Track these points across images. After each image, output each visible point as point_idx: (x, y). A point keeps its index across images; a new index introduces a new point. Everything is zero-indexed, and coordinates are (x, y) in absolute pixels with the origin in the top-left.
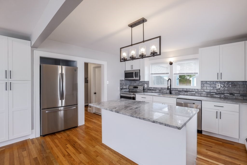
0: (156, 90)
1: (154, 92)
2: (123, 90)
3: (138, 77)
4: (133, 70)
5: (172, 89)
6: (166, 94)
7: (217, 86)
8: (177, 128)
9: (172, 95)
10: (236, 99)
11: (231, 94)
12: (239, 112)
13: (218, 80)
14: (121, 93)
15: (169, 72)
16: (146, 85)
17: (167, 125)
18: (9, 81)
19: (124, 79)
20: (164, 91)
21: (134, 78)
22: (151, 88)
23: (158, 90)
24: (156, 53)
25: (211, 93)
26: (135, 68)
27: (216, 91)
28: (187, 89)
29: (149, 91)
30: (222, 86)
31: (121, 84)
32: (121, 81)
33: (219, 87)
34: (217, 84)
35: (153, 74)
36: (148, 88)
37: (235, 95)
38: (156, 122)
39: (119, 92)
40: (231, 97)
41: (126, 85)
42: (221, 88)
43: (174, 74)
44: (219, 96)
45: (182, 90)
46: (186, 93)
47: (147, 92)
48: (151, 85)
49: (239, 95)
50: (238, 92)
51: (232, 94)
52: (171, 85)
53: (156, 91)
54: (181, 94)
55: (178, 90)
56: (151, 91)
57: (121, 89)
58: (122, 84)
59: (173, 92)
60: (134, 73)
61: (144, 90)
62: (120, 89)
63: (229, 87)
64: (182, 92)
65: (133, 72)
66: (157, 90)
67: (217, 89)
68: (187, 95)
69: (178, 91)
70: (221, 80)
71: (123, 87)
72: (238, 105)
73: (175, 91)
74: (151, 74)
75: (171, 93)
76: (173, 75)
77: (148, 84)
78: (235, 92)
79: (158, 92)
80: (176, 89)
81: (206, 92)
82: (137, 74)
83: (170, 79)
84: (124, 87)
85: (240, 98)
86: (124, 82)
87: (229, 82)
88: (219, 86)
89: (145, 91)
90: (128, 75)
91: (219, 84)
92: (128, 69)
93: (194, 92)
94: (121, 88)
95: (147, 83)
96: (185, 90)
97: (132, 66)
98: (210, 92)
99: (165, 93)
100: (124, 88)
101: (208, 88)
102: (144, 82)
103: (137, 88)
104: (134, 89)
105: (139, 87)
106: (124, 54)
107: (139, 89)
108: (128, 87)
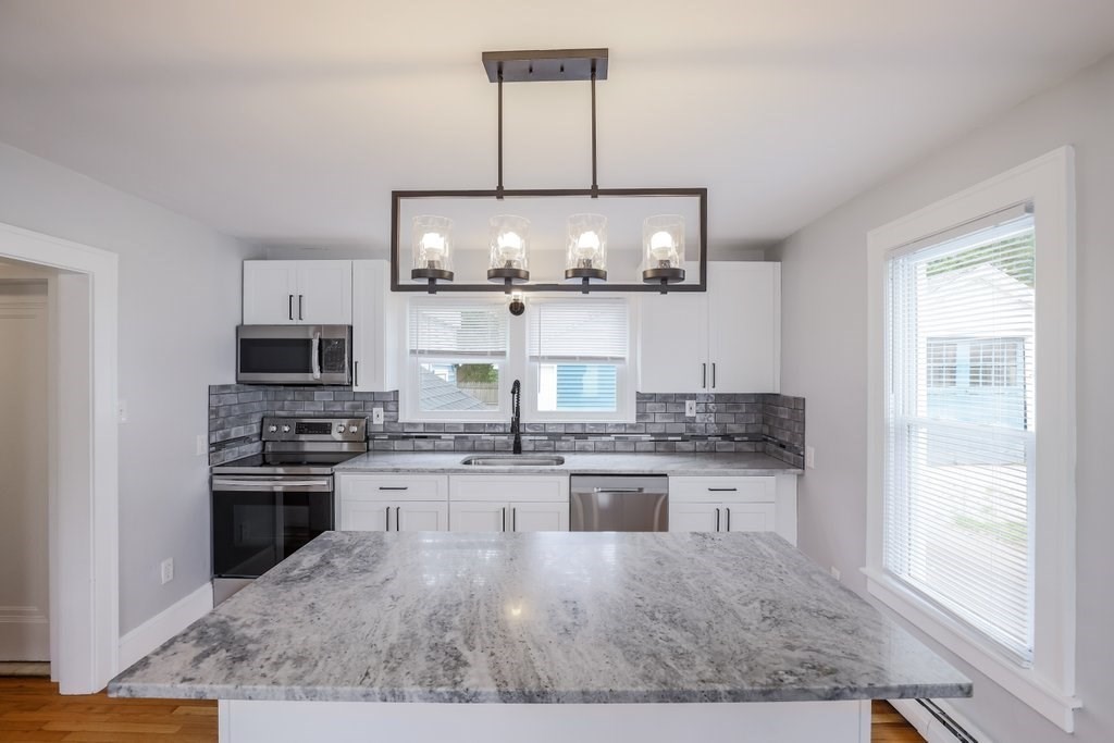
0: (439, 437)
1: (430, 447)
2: (230, 454)
3: (342, 370)
4: (300, 323)
5: (521, 430)
6: (494, 451)
7: (686, 410)
8: (959, 693)
10: (737, 452)
11: (725, 436)
14: (213, 475)
15: (508, 350)
16: (382, 414)
17: (911, 692)
19: (234, 382)
20: (484, 437)
21: (318, 373)
22: (411, 424)
23: (452, 437)
25: (670, 438)
26: (319, 313)
27: (682, 428)
28: (584, 425)
29: (397, 444)
30: (702, 407)
31: (213, 412)
32: (216, 391)
33: (694, 414)
34: (688, 402)
35: (421, 352)
36: (395, 428)
37: (736, 439)
38: (848, 691)
39: (205, 471)
40: (726, 446)
41: (243, 419)
42: (700, 416)
43: (531, 357)
45: (562, 431)
46: (580, 443)
47: (386, 451)
48: (408, 415)
49: (746, 438)
50: (742, 430)
51: (729, 436)
53: (438, 442)
54: (561, 447)
55: (550, 430)
56: (408, 444)
57: (216, 447)
58: (222, 414)
59: (526, 441)
60: (315, 343)
61: (367, 439)
62: (211, 445)
63: (719, 410)
64: (563, 438)
65: (309, 342)
66: (444, 436)
67: (686, 422)
68: (583, 451)
69: (546, 438)
71: (228, 434)
73: (532, 434)
74: (413, 352)
75: (517, 449)
76: (528, 363)
77: (391, 407)
78: (736, 429)
79: (449, 446)
81: (652, 434)
82: (335, 349)
83: (517, 382)
84: (235, 432)
85: (746, 447)
86: (232, 399)
87: (721, 394)
88: (691, 410)
89: (371, 446)
91: (694, 403)
92: (267, 312)
93: (612, 438)
94: (216, 438)
95: (390, 400)
97: (295, 303)
98: (665, 434)
99: (487, 447)
100: (233, 436)
101: (659, 420)
102: (369, 398)
103: (326, 429)
104: (303, 437)
105: (335, 423)
106: (430, 243)
107: (336, 435)
108: (256, 430)
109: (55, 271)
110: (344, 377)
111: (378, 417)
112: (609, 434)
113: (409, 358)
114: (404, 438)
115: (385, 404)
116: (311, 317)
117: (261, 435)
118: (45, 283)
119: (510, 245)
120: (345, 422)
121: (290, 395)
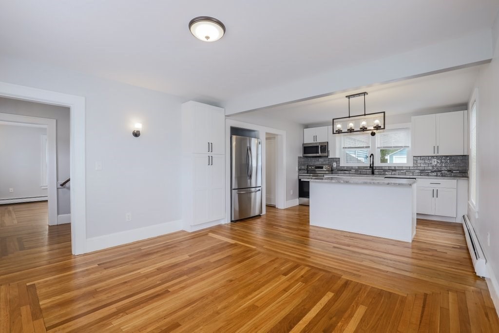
1: (348, 173)
2: (302, 172)
3: (326, 153)
4: (316, 142)
5: (374, 168)
7: (433, 162)
9: (375, 176)
10: (454, 176)
11: (448, 171)
12: (457, 189)
13: (435, 155)
14: (299, 175)
15: (370, 146)
18: (210, 154)
19: (302, 156)
21: (320, 154)
22: (343, 167)
23: (354, 170)
24: (380, 127)
25: (426, 171)
26: (321, 140)
27: (431, 168)
29: (339, 172)
30: (439, 162)
31: (299, 163)
32: (300, 158)
33: (436, 163)
34: (433, 160)
35: (346, 148)
36: (338, 168)
37: (454, 172)
39: (297, 174)
40: (449, 174)
41: (304, 165)
42: (438, 164)
44: (435, 175)
47: (337, 173)
48: (343, 164)
49: (459, 172)
50: (457, 169)
51: (451, 171)
52: (373, 162)
53: (350, 172)
54: (387, 173)
55: (383, 168)
56: (342, 172)
57: (300, 170)
59: (376, 171)
60: (320, 146)
61: (332, 171)
63: (446, 162)
64: (388, 171)
65: (318, 146)
66: (352, 170)
67: (433, 166)
69: (382, 171)
70: (437, 155)
72: (456, 181)
73: (378, 169)
74: (344, 148)
75: (373, 173)
76: (376, 150)
77: (338, 162)
78: (454, 168)
79: (353, 173)
80: (380, 168)
81: (419, 170)
82: (324, 148)
83: (372, 155)
86: (303, 160)
87: (447, 156)
88: (434, 162)
90: (308, 149)
91: (436, 160)
92: (309, 140)
93: (405, 171)
94: (299, 168)
95: (337, 160)
96: (393, 168)
97: (315, 137)
98: (424, 170)
99: (365, 173)
100: (302, 168)
101: (422, 165)
102: (332, 160)
103: (322, 168)
104: (316, 170)
105: (324, 166)
106: (339, 126)
107: (324, 169)
108: (306, 167)
109: (277, 135)
110: (326, 154)
111: (335, 165)
112: (404, 170)
113: (343, 150)
114: (341, 170)
115: (336, 162)
116: (319, 140)
117: (307, 169)
118: (275, 137)
119: (351, 125)
120: (327, 166)
121: (313, 160)
